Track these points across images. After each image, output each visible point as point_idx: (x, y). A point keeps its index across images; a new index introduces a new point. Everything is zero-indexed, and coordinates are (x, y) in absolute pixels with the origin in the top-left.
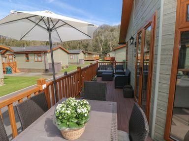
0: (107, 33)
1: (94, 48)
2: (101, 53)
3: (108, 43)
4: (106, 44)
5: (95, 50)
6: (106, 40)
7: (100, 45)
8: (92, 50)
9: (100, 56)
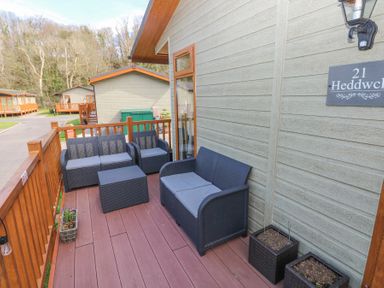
0: (50, 41)
1: (14, 78)
2: (42, 94)
3: (60, 67)
4: (53, 70)
5: (19, 85)
6: (52, 59)
7: (34, 69)
8: (9, 85)
9: (40, 101)
